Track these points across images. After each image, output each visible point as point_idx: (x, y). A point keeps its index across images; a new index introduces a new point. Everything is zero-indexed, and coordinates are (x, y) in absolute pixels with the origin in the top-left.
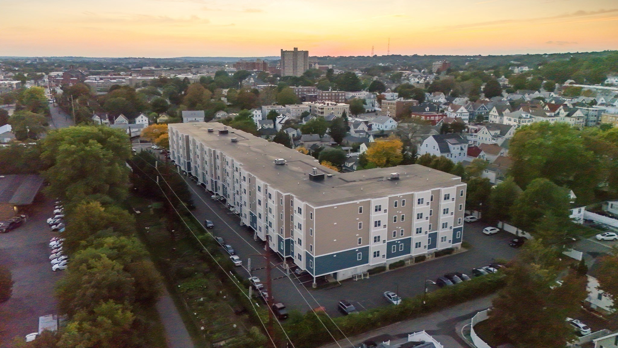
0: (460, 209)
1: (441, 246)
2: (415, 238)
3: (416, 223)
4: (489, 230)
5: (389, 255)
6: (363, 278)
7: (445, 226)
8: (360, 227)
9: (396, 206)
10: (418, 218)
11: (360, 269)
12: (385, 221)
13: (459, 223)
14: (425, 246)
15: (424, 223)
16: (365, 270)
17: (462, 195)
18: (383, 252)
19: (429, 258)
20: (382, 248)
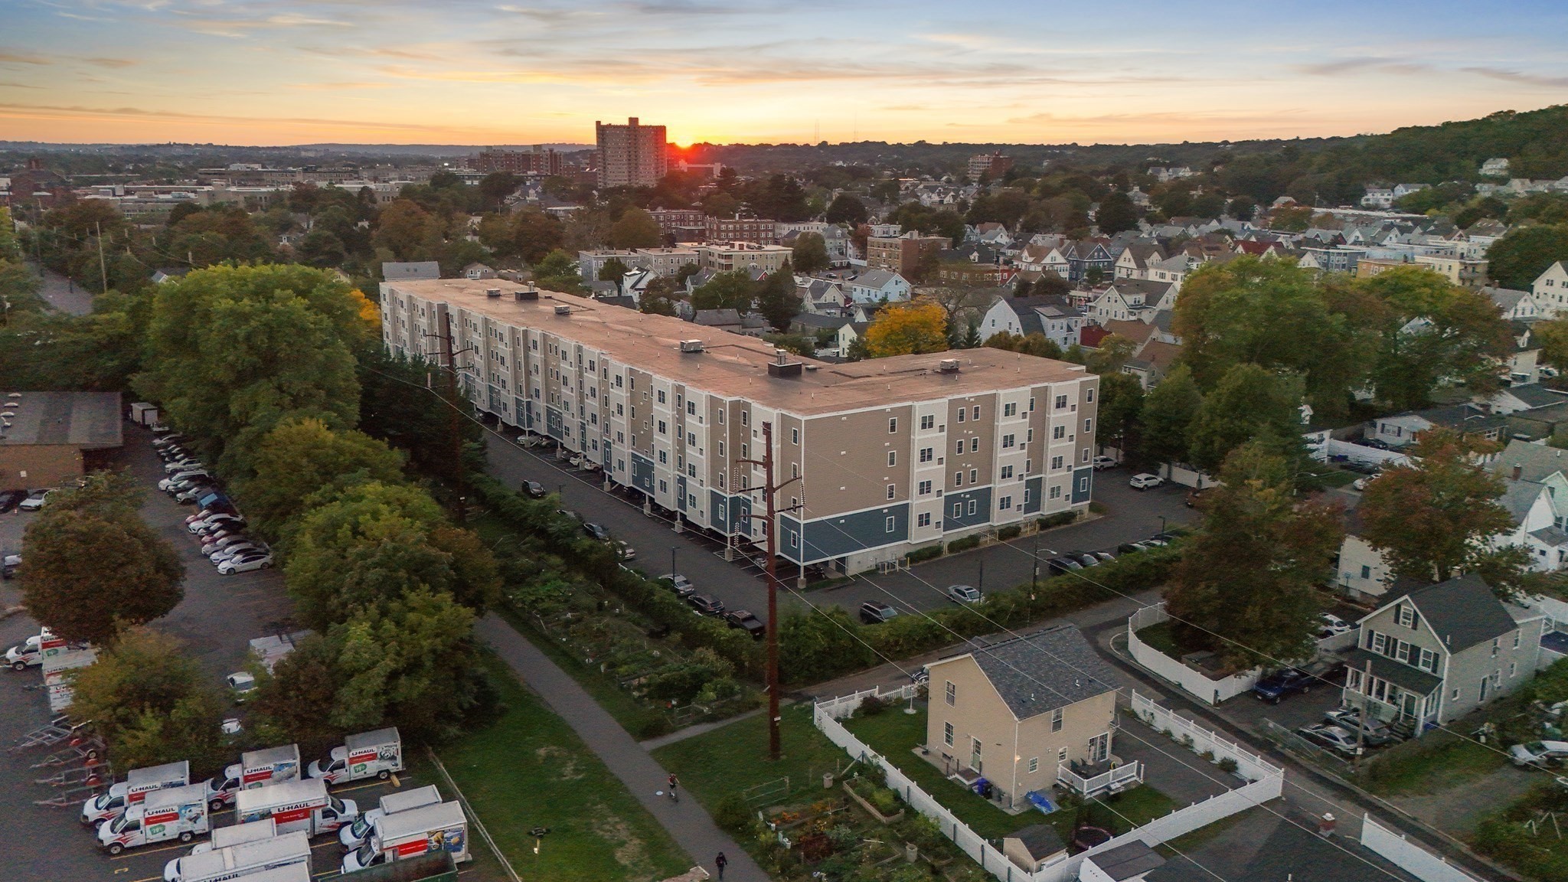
0: (1088, 429)
1: (1051, 507)
2: (1000, 487)
3: (1003, 457)
4: (1142, 479)
5: (949, 525)
6: (898, 568)
7: (1057, 463)
8: (892, 462)
9: (961, 418)
10: (1005, 446)
11: (891, 551)
12: (940, 451)
13: (1086, 459)
14: (1019, 506)
15: (1016, 457)
16: (901, 554)
17: (1090, 399)
18: (938, 515)
19: (1027, 533)
20: (933, 505)
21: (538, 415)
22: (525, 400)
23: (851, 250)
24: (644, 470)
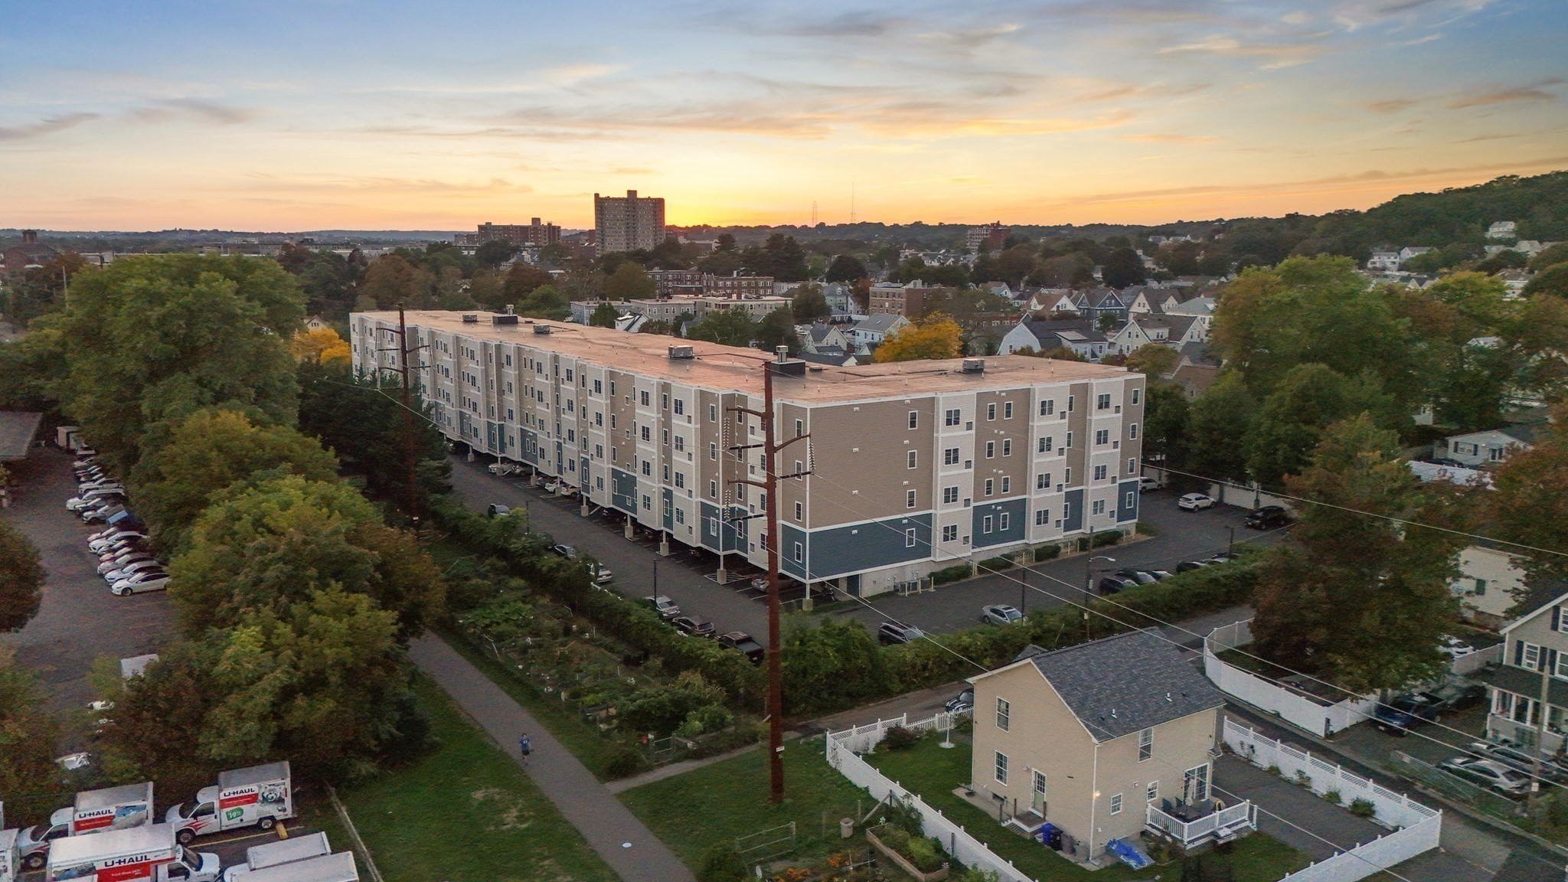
0: (1133, 436)
1: (1096, 523)
2: (1036, 499)
3: (1039, 463)
4: (1191, 500)
5: (979, 540)
6: (920, 590)
7: (1101, 472)
8: (912, 464)
9: (992, 416)
10: (1042, 450)
11: (913, 570)
12: (967, 453)
13: (1131, 470)
14: (1058, 522)
15: (1053, 463)
16: (924, 573)
17: (1135, 401)
18: (966, 529)
19: (1067, 553)
20: (960, 515)
21: (511, 438)
22: (497, 422)
23: (852, 305)
24: (625, 485)
